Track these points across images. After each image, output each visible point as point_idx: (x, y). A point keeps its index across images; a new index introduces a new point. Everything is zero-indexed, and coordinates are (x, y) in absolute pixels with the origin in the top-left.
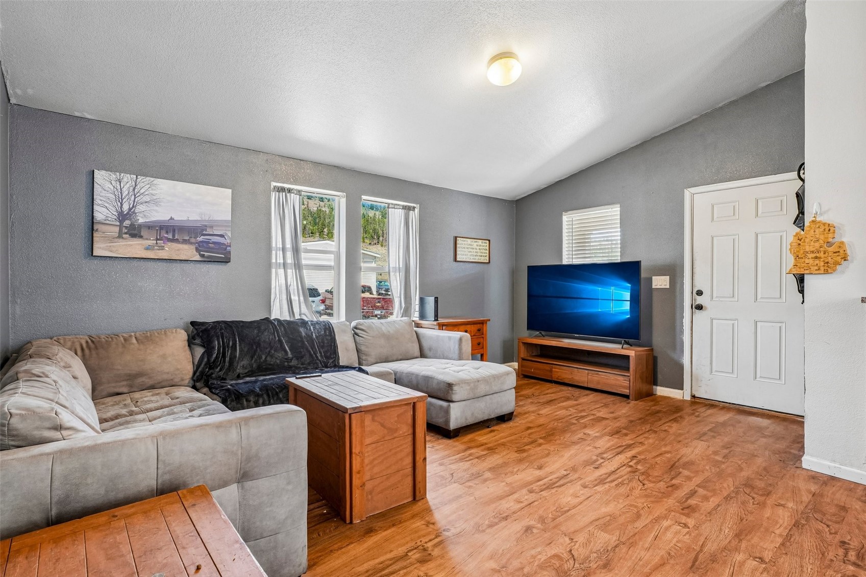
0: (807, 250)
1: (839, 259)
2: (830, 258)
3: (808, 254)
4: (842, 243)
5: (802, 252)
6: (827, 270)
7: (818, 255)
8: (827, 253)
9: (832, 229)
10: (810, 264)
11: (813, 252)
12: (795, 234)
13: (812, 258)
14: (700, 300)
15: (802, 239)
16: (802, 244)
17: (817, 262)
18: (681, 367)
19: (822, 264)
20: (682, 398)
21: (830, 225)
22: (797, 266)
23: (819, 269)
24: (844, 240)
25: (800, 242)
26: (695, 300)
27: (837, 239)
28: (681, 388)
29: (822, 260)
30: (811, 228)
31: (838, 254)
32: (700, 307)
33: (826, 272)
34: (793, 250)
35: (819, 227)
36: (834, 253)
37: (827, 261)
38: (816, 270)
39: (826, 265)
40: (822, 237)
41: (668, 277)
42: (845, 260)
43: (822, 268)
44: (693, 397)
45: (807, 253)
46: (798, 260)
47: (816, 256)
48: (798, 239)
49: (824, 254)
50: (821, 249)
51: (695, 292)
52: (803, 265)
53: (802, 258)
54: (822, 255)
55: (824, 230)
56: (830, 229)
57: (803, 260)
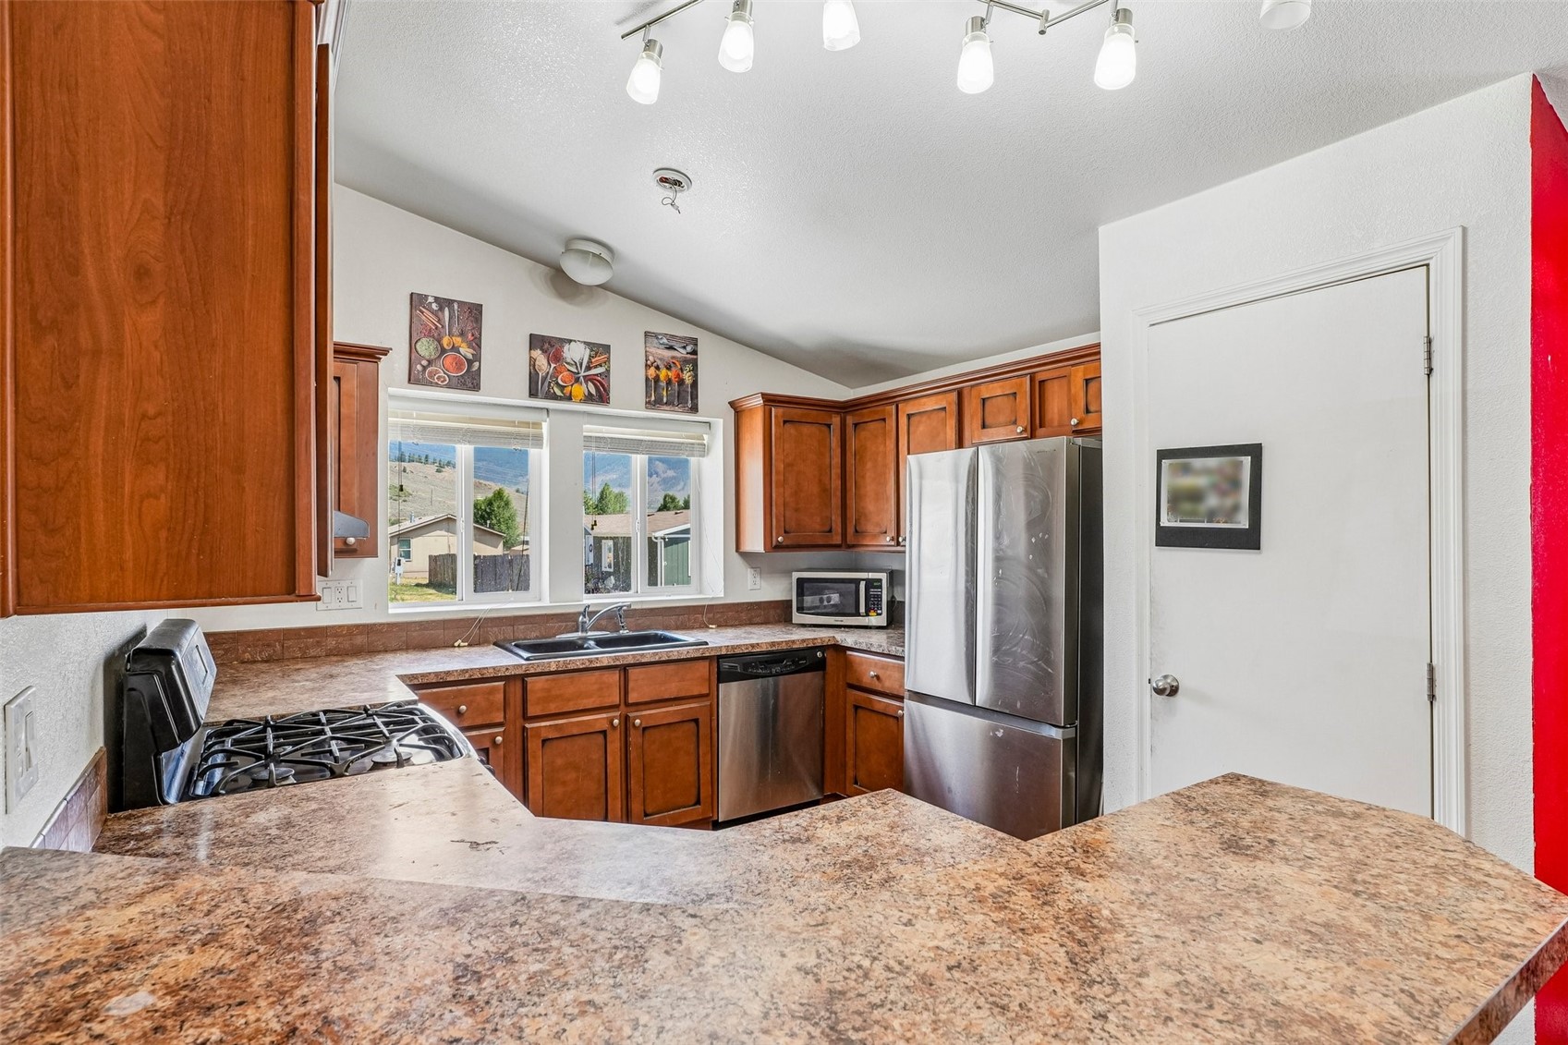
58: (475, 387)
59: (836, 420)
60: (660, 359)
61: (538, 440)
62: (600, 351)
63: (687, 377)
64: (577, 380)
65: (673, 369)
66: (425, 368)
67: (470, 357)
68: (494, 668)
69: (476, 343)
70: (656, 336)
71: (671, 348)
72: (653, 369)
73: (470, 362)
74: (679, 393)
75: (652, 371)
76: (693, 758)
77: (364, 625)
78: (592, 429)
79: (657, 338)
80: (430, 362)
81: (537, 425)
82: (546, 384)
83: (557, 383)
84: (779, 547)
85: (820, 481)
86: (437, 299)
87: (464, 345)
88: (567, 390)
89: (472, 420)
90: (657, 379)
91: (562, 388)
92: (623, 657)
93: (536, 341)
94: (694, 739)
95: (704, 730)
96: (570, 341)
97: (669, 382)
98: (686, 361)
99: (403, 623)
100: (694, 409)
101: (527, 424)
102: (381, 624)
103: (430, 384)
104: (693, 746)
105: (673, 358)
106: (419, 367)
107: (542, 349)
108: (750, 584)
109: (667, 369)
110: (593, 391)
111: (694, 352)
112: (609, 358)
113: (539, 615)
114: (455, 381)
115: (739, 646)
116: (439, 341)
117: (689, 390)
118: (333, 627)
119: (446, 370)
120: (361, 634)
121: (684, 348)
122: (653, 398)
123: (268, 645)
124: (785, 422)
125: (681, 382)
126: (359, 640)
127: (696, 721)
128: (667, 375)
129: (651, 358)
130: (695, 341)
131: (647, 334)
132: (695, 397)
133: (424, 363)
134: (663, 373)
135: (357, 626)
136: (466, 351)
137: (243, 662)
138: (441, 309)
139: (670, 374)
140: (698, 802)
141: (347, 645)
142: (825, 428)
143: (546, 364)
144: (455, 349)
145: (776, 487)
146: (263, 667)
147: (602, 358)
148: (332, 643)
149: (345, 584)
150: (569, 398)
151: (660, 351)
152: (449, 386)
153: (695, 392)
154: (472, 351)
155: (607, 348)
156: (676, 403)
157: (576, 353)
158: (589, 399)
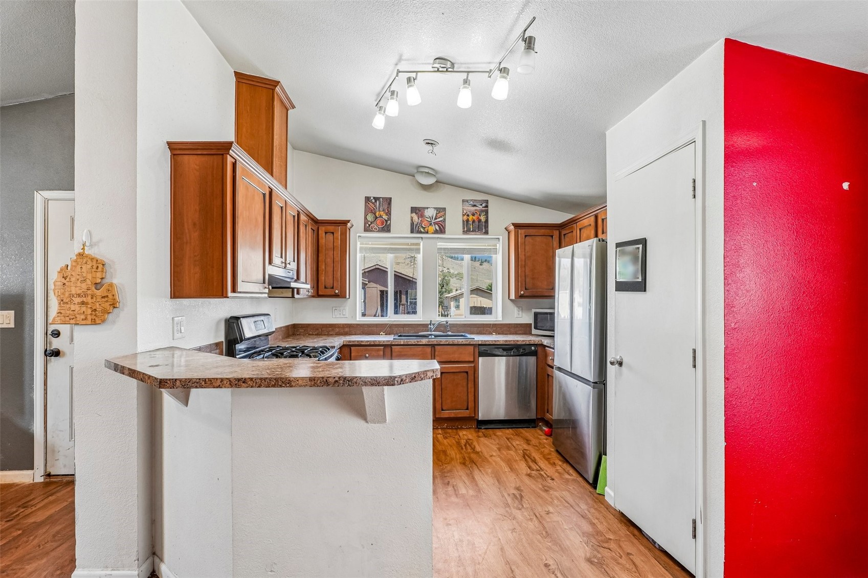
0: (73, 292)
1: (107, 305)
2: (98, 304)
3: (73, 299)
4: (111, 285)
5: (67, 294)
6: (95, 319)
7: (85, 299)
8: (95, 298)
9: (100, 266)
10: (76, 311)
11: (79, 295)
12: (59, 270)
13: (78, 303)
14: (56, 344)
15: (67, 276)
16: (67, 284)
17: (84, 309)
18: (30, 438)
19: (89, 311)
20: (32, 482)
21: (99, 262)
22: (61, 313)
23: (86, 319)
24: (115, 281)
25: (65, 282)
26: (51, 343)
27: (107, 281)
28: (31, 466)
29: (89, 306)
30: (78, 264)
31: (106, 299)
32: (57, 353)
33: (94, 323)
34: (57, 291)
35: (86, 263)
36: (103, 297)
37: (94, 308)
38: (83, 320)
39: (94, 313)
40: (89, 276)
41: (13, 311)
42: (114, 307)
43: (89, 317)
44: (49, 475)
45: (73, 296)
46: (62, 305)
47: (83, 301)
48: (63, 277)
49: (92, 298)
50: (89, 292)
51: (49, 332)
52: (68, 312)
53: (67, 303)
54: (89, 300)
55: (92, 266)
56: (98, 266)
57: (68, 306)
58: (389, 231)
59: (556, 233)
60: (469, 212)
61: (418, 251)
62: (441, 211)
63: (483, 218)
64: (431, 224)
65: (476, 215)
66: (369, 225)
67: (387, 219)
68: (379, 341)
69: (389, 213)
70: (467, 201)
71: (475, 206)
72: (466, 216)
73: (386, 221)
74: (478, 226)
75: (465, 217)
76: (465, 389)
77: (348, 324)
78: (441, 245)
79: (468, 202)
80: (371, 223)
81: (418, 244)
82: (417, 227)
83: (422, 227)
84: (522, 296)
85: (547, 264)
86: (374, 198)
87: (384, 214)
88: (426, 229)
89: (392, 244)
90: (468, 221)
91: (424, 228)
92: (432, 341)
93: (414, 210)
94: (466, 380)
95: (471, 377)
96: (428, 208)
97: (474, 221)
98: (482, 211)
99: (361, 324)
100: (486, 233)
101: (413, 244)
102: (354, 324)
103: (371, 231)
104: (465, 384)
105: (476, 210)
106: (367, 225)
107: (415, 213)
108: (516, 315)
109: (473, 215)
110: (438, 229)
111: (487, 206)
112: (445, 214)
113: (414, 324)
114: (381, 229)
115: (488, 341)
116: (375, 214)
117: (484, 224)
118: (338, 324)
119: (377, 225)
120: (347, 327)
121: (481, 205)
122: (466, 229)
123: (317, 329)
124: (526, 236)
125: (480, 221)
126: (347, 330)
127: (467, 372)
128: (473, 218)
129: (465, 212)
130: (487, 202)
131: (463, 201)
132: (486, 227)
133: (369, 223)
134: (471, 218)
135: (346, 324)
136: (385, 217)
137: (309, 335)
138: (376, 201)
139: (474, 217)
140: (467, 409)
141: (342, 331)
142: (550, 238)
143: (417, 219)
144: (381, 216)
145: (521, 267)
146: (315, 336)
147: (442, 213)
148: (337, 330)
149: (342, 308)
150: (427, 233)
151: (469, 208)
152: (379, 231)
153: (486, 225)
154: (387, 216)
155: (444, 209)
156: (477, 231)
157: (430, 213)
158: (436, 232)
